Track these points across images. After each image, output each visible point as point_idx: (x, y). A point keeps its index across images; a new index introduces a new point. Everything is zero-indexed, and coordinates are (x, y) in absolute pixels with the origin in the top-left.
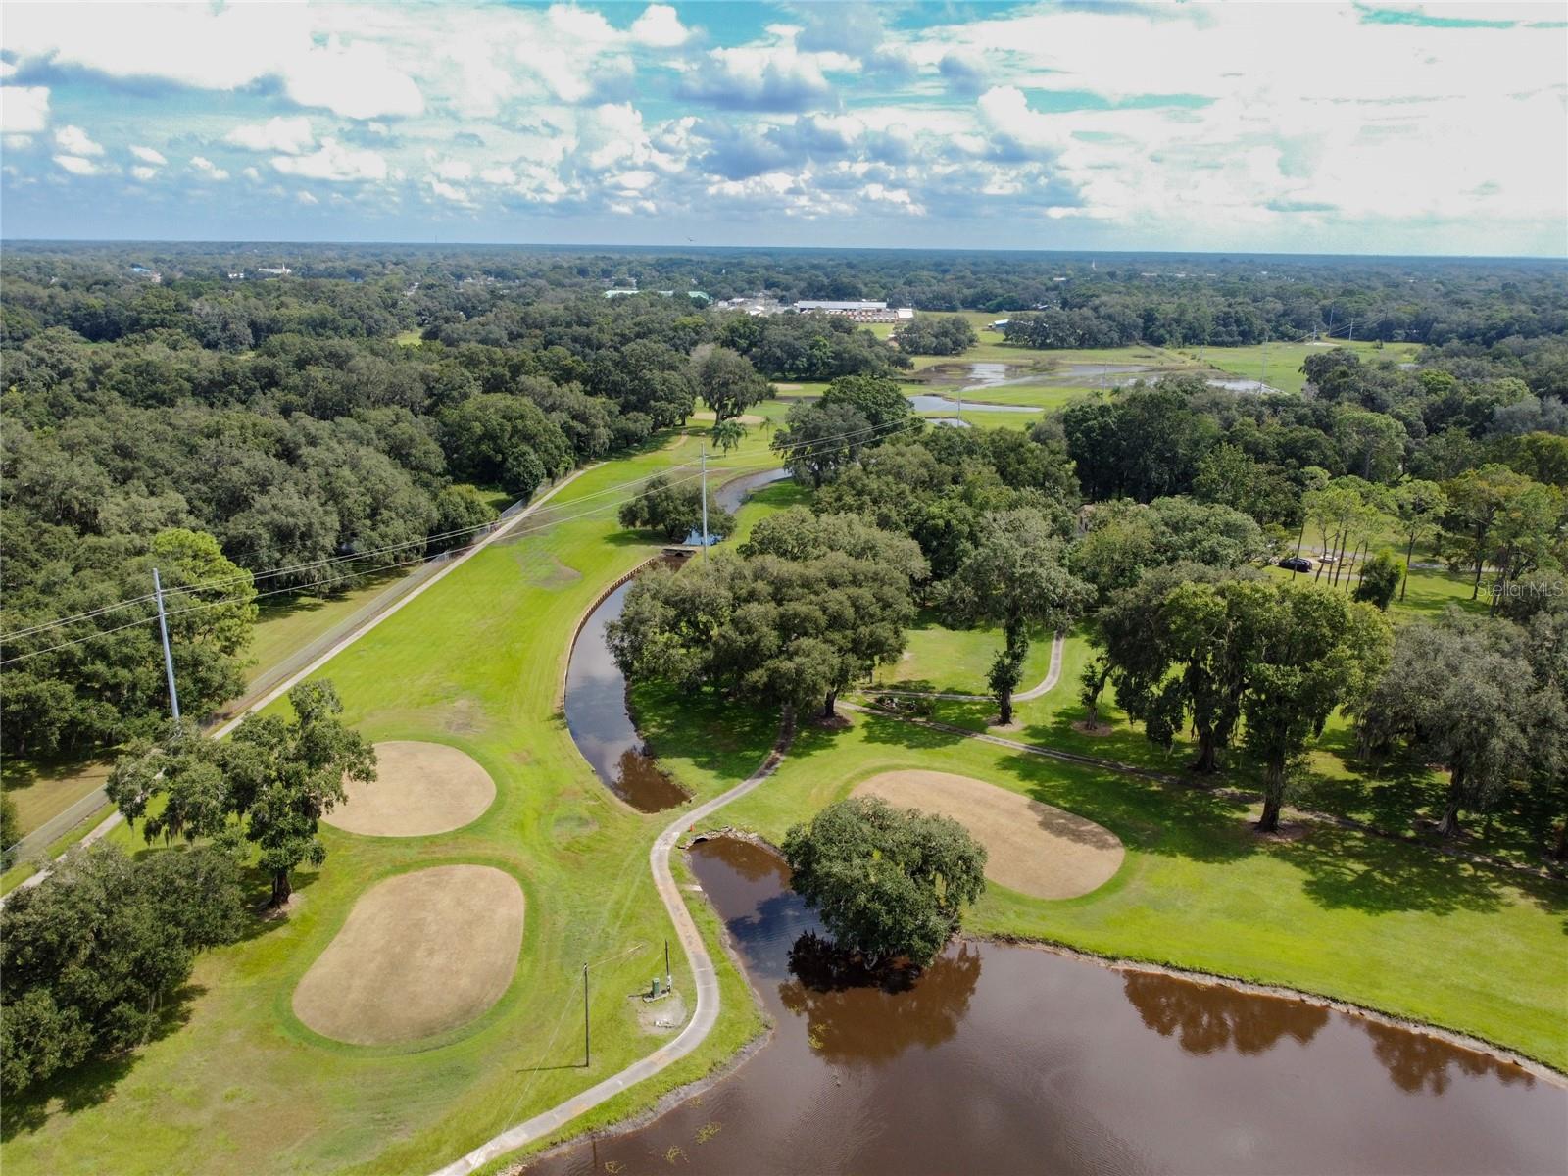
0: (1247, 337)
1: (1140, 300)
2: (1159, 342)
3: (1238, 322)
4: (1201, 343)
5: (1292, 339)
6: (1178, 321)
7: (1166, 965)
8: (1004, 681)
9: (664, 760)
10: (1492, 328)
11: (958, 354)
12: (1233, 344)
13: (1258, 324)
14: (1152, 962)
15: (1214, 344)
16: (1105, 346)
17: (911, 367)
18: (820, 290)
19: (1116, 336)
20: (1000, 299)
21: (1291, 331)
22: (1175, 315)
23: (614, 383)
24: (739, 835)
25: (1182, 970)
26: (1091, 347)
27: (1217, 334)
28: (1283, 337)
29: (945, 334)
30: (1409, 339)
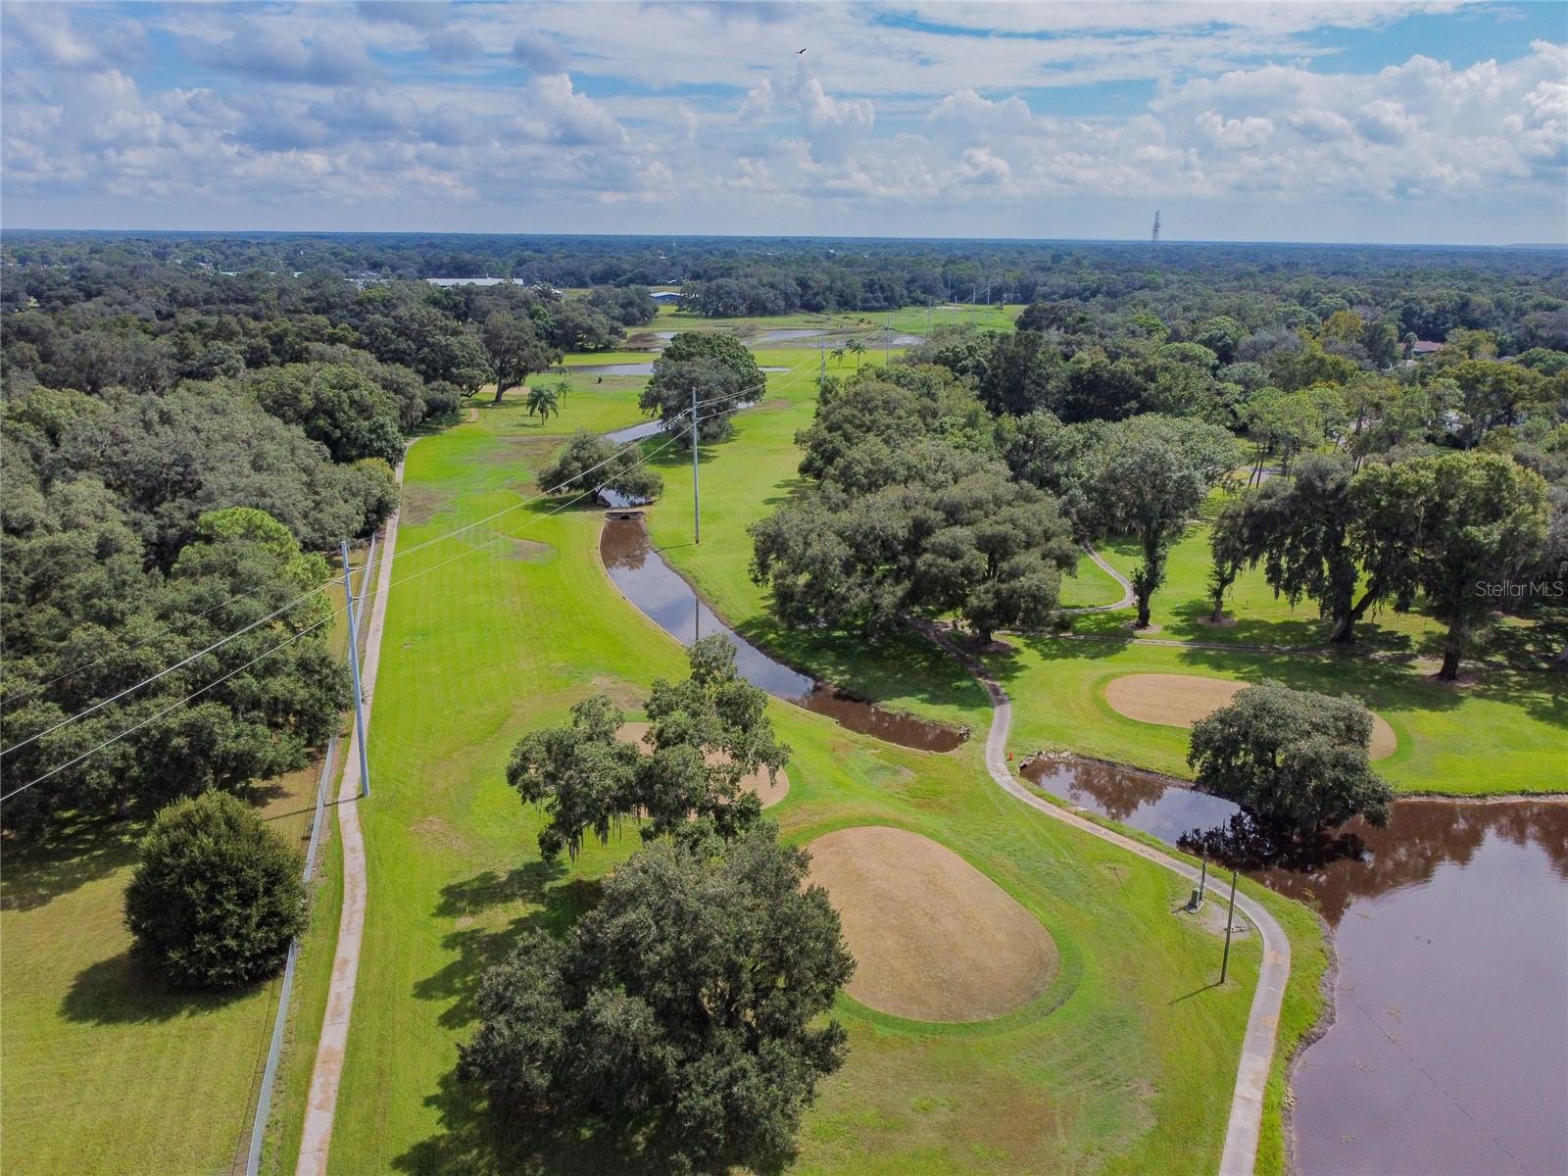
0: (892, 303)
1: (795, 271)
2: (817, 309)
3: (881, 288)
4: (854, 309)
5: (924, 304)
6: (830, 289)
7: (1523, 793)
8: (1145, 586)
9: (884, 702)
10: (1085, 289)
11: (644, 325)
12: (881, 309)
13: (899, 290)
14: (1513, 793)
15: (865, 309)
16: (773, 313)
17: (623, 336)
18: (440, 267)
19: (782, 303)
20: (629, 275)
21: (922, 297)
22: (828, 283)
23: (396, 351)
24: (1052, 756)
25: (1538, 795)
26: (762, 315)
27: (865, 300)
28: (915, 302)
29: (631, 304)
30: (1015, 302)
